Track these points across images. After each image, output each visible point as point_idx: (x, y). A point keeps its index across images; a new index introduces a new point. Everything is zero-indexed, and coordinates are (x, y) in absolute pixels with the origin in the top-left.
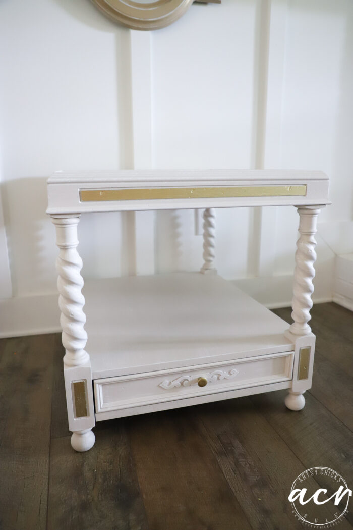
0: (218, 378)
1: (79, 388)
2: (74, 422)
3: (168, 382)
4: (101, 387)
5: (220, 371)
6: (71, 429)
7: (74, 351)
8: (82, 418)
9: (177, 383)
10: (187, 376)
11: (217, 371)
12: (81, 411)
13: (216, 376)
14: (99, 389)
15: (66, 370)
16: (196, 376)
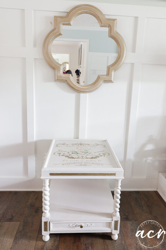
0: (87, 226)
1: (46, 223)
2: (43, 233)
3: (71, 225)
4: (52, 224)
5: (88, 224)
6: (42, 234)
7: (45, 213)
8: (46, 232)
9: (75, 225)
10: (77, 224)
11: (87, 224)
12: (46, 230)
13: (87, 225)
14: (51, 224)
15: (43, 218)
16: (80, 224)
